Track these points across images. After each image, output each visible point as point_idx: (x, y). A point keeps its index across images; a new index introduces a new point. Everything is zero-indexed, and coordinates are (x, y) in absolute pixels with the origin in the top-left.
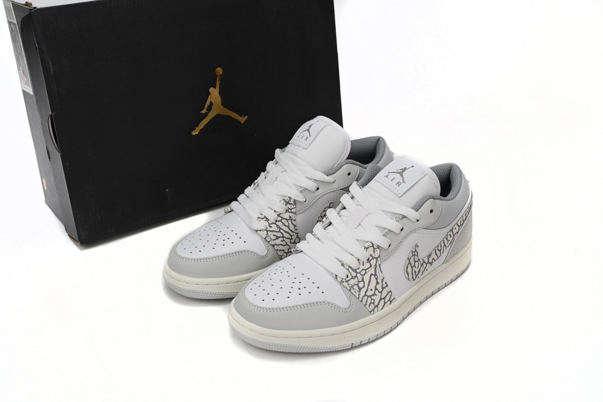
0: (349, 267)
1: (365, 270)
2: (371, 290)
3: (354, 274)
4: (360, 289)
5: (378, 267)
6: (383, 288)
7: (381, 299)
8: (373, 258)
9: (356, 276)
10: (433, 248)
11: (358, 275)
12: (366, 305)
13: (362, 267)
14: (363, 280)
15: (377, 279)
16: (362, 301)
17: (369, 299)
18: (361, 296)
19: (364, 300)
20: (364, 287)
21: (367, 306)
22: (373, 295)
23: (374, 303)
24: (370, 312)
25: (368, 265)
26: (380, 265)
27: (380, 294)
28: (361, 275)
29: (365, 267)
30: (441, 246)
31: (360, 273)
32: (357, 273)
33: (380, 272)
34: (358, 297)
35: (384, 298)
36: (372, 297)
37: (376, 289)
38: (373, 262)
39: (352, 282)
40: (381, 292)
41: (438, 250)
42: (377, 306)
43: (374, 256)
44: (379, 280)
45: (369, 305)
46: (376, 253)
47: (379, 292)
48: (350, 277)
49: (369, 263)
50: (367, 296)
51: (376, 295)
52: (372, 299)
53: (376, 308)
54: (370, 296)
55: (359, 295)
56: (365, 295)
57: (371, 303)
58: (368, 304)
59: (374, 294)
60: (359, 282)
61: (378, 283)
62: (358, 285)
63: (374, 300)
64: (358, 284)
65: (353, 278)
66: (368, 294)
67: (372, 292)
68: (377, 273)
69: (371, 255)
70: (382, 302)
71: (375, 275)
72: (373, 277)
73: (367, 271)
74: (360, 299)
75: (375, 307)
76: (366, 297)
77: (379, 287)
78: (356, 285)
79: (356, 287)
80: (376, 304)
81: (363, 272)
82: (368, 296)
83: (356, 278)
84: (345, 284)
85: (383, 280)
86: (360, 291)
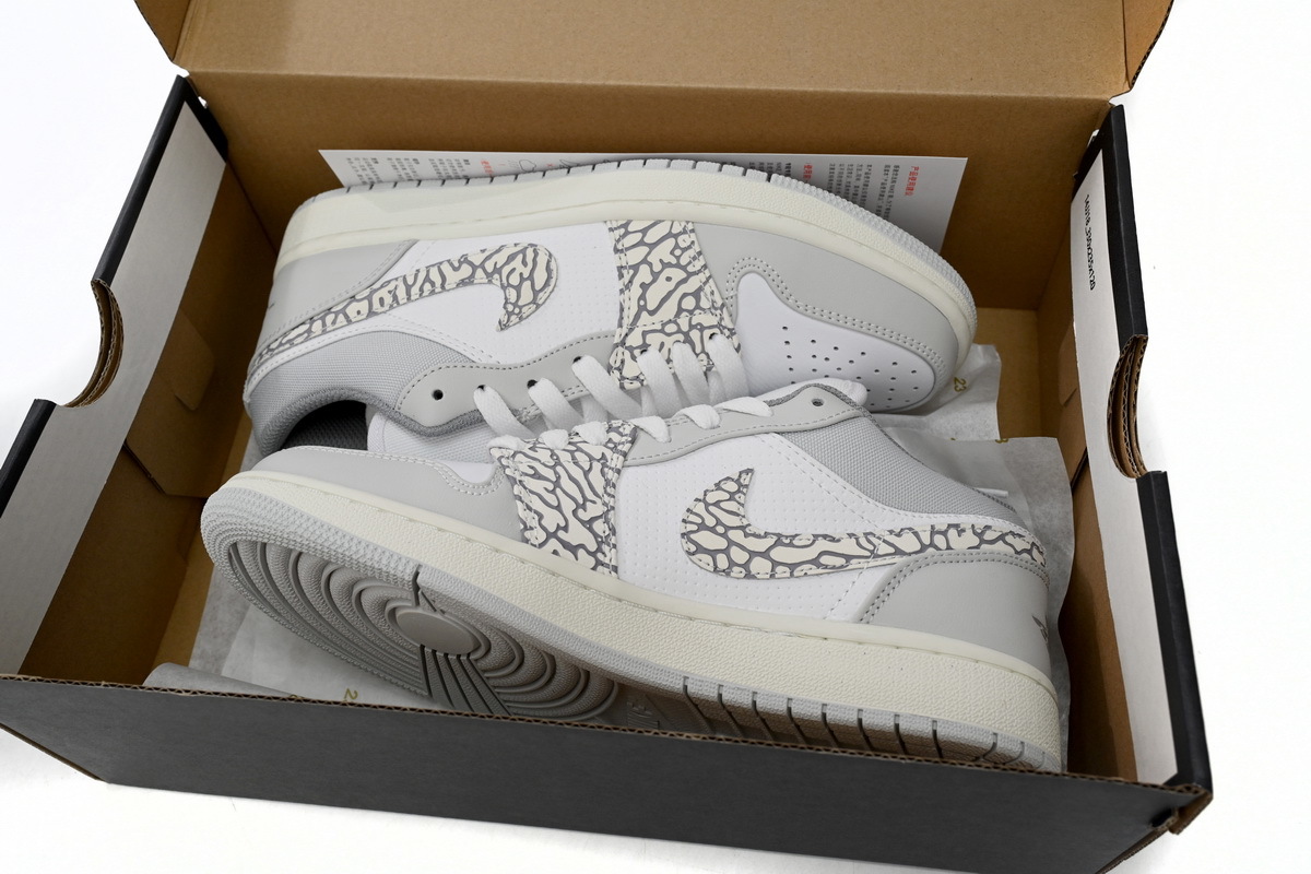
0: (697, 355)
1: (662, 331)
2: (669, 279)
3: (695, 335)
4: (697, 294)
5: (627, 322)
6: (636, 268)
7: (652, 246)
8: (631, 349)
9: (691, 327)
10: (445, 294)
11: (685, 328)
12: (700, 253)
13: (669, 341)
14: (680, 310)
15: (642, 297)
16: (705, 267)
17: (683, 261)
18: (702, 277)
19: (698, 264)
20: (685, 295)
21: (696, 248)
22: (669, 265)
23: (677, 246)
24: (693, 231)
25: (650, 338)
26: (620, 326)
27: (649, 259)
28: (678, 325)
29: (660, 337)
30: (421, 289)
31: (679, 331)
32: (686, 334)
33: (626, 306)
34: (711, 281)
35: (641, 243)
36: (674, 261)
37: (655, 276)
38: (635, 340)
39: (708, 320)
40: (644, 261)
41: (433, 284)
42: (669, 235)
43: (627, 353)
44: (636, 291)
45: (689, 247)
46: (620, 357)
47: (650, 265)
48: (707, 333)
49: (647, 342)
50: (686, 271)
51: (661, 261)
52: (678, 258)
53: (674, 231)
54: (678, 266)
55: (705, 283)
56: (690, 275)
57: (684, 250)
58: (691, 253)
59: (665, 265)
60: (691, 312)
61: (645, 287)
62: (698, 307)
63: (672, 253)
64: (695, 309)
65: (702, 328)
66: (678, 275)
67: (668, 272)
68: (634, 309)
69: (634, 358)
70: (651, 237)
71: (641, 309)
72: (651, 307)
73: (659, 327)
74: (707, 273)
75: (676, 236)
76: (690, 269)
77: (644, 275)
78: (704, 310)
79: (705, 303)
80: (670, 242)
81: (671, 328)
82: (684, 268)
83: (693, 323)
84: (727, 322)
85: (628, 286)
86: (700, 289)
